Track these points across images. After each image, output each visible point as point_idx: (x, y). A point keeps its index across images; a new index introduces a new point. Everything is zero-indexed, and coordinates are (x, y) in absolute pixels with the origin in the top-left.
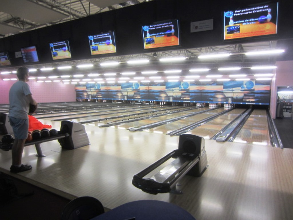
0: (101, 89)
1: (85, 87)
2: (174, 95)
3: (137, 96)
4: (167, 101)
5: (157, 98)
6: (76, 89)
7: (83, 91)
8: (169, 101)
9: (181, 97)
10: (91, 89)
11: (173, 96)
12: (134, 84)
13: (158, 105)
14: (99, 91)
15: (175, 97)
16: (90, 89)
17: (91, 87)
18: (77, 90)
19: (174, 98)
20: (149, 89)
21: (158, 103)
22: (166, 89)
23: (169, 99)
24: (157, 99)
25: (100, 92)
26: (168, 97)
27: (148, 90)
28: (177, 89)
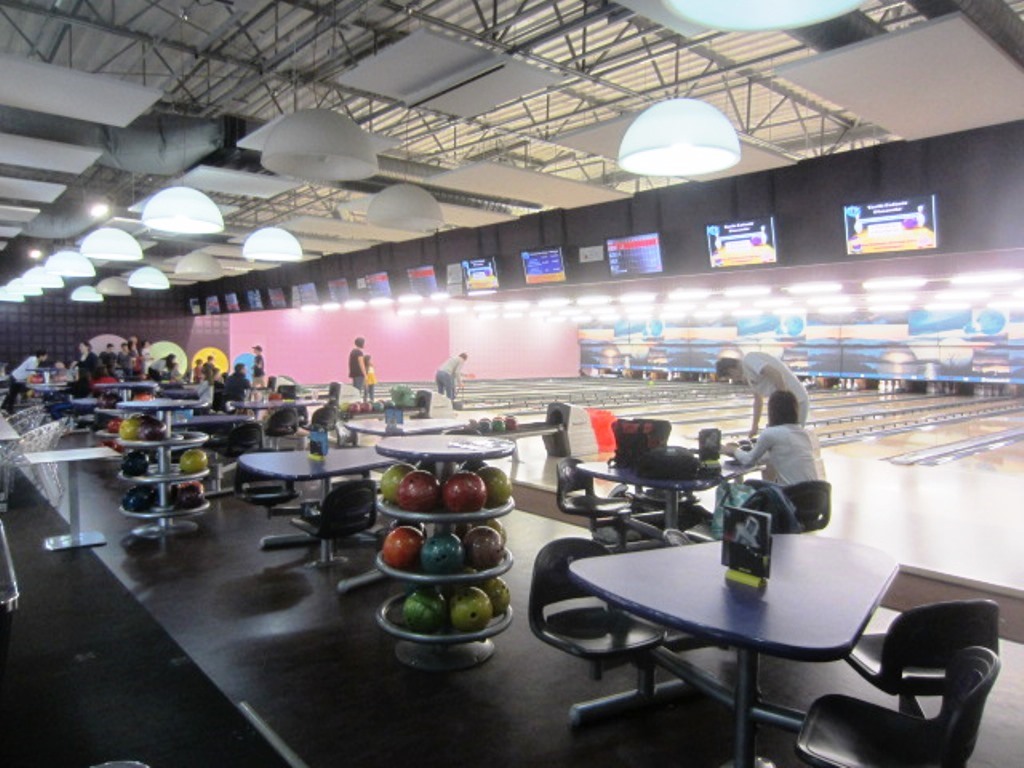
0: (666, 338)
1: (612, 331)
2: (944, 356)
3: (794, 361)
4: (914, 378)
5: (873, 366)
6: (581, 337)
7: (606, 344)
8: (921, 378)
9: (971, 364)
10: (632, 336)
11: (936, 362)
12: (783, 321)
13: (873, 392)
14: (658, 345)
15: (947, 363)
16: (627, 337)
17: (629, 331)
18: (582, 339)
19: (942, 369)
20: (843, 336)
21: (872, 385)
22: (912, 337)
23: (922, 371)
24: (875, 371)
25: (663, 348)
26: (918, 364)
27: (840, 340)
28: (954, 336)
